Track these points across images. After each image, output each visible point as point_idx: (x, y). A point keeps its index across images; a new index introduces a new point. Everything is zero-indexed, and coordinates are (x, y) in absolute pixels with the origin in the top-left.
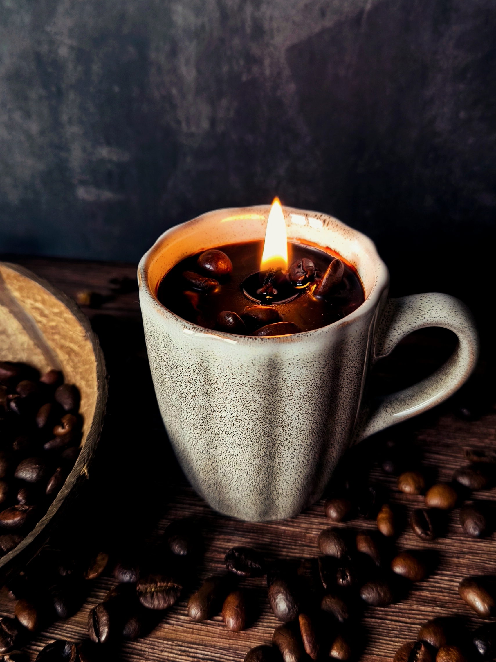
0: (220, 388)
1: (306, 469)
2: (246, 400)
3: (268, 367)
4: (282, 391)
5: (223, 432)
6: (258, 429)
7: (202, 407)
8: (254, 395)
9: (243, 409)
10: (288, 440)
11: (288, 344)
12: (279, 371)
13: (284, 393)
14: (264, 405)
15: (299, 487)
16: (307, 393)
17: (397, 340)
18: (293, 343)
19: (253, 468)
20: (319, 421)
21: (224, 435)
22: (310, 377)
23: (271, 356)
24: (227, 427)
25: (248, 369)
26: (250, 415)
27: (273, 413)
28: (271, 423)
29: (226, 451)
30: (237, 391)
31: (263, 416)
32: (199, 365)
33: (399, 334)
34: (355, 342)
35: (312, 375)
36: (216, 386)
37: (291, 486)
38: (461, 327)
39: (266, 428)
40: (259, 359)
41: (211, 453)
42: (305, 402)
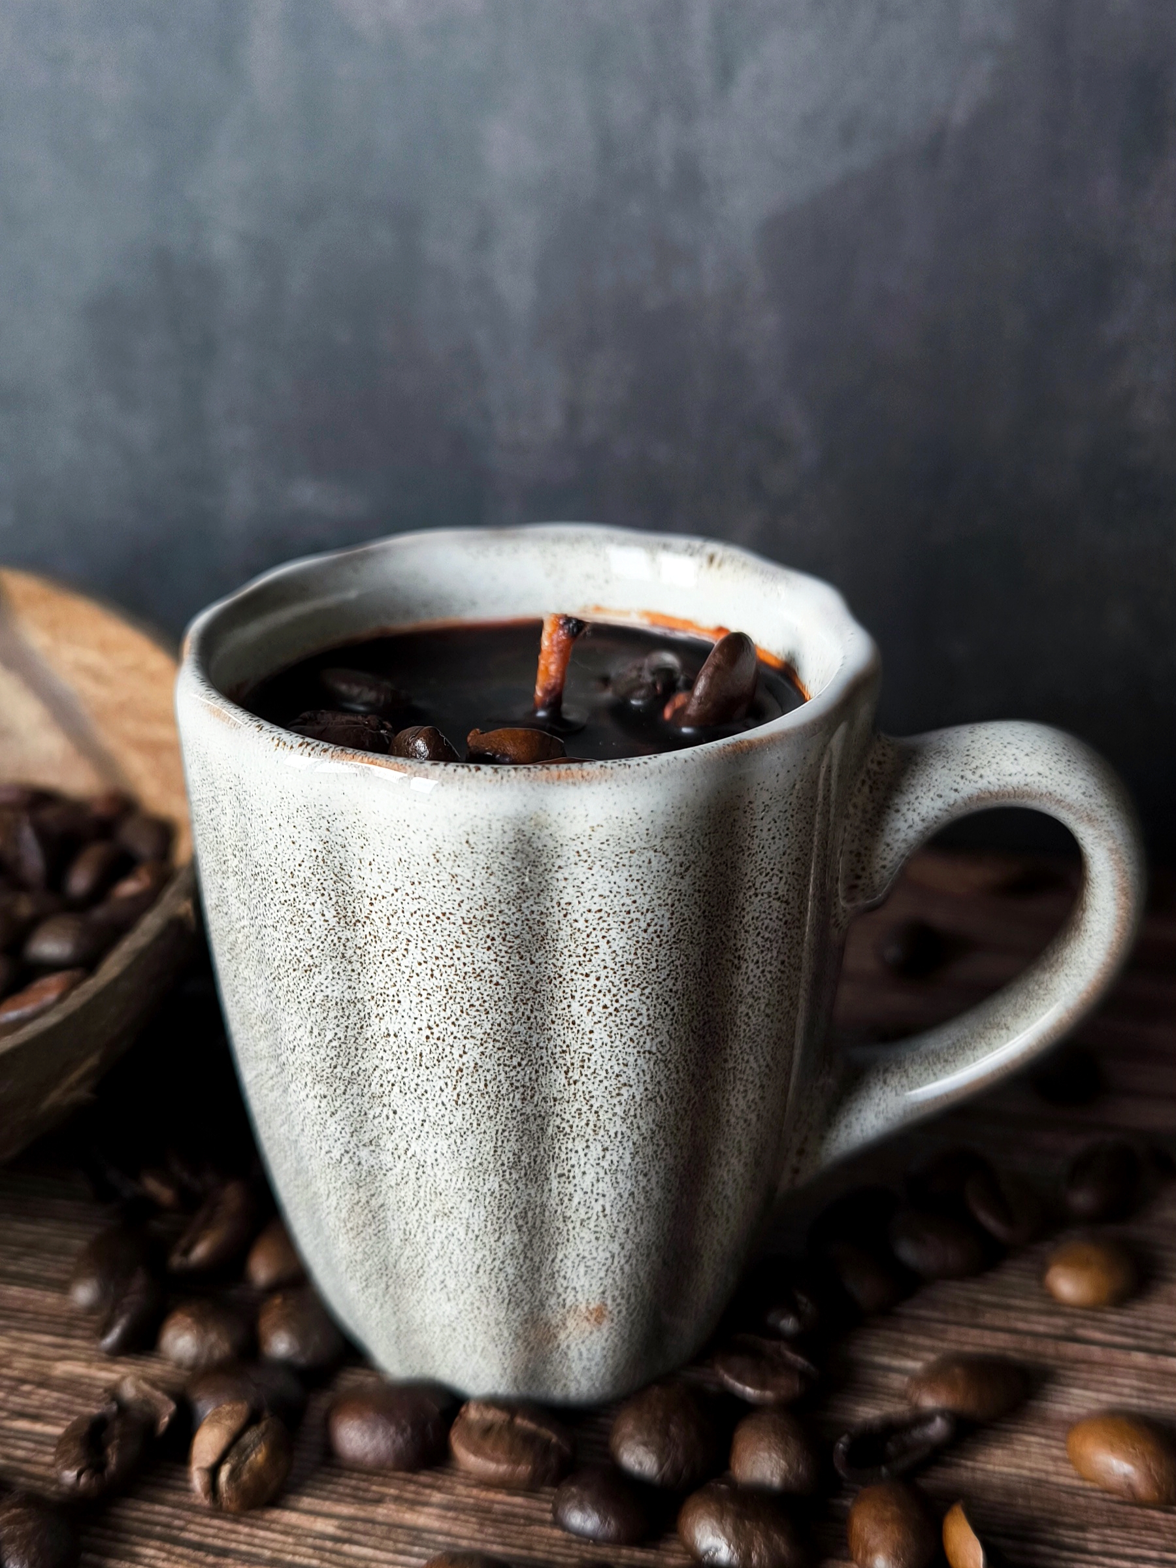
0: (380, 935)
1: (642, 1223)
2: (453, 968)
3: (513, 859)
4: (560, 945)
5: (393, 1085)
6: (492, 1072)
7: (334, 1002)
8: (475, 952)
9: (446, 1000)
10: (583, 1116)
11: (572, 788)
12: (547, 877)
13: (565, 951)
14: (507, 988)
15: (625, 1286)
16: (632, 957)
17: (903, 845)
18: (587, 784)
19: (482, 1208)
20: (676, 1057)
21: (396, 1098)
22: (642, 900)
23: (523, 824)
24: (403, 1068)
25: (457, 863)
26: (466, 1023)
27: (536, 1017)
28: (529, 1052)
29: (406, 1153)
30: (426, 941)
31: (503, 1025)
32: (320, 859)
33: (910, 827)
34: (775, 812)
35: (645, 894)
36: (368, 929)
37: (601, 1279)
38: (1086, 805)
39: (515, 1067)
40: (486, 829)
41: (363, 1162)
42: (629, 987)
